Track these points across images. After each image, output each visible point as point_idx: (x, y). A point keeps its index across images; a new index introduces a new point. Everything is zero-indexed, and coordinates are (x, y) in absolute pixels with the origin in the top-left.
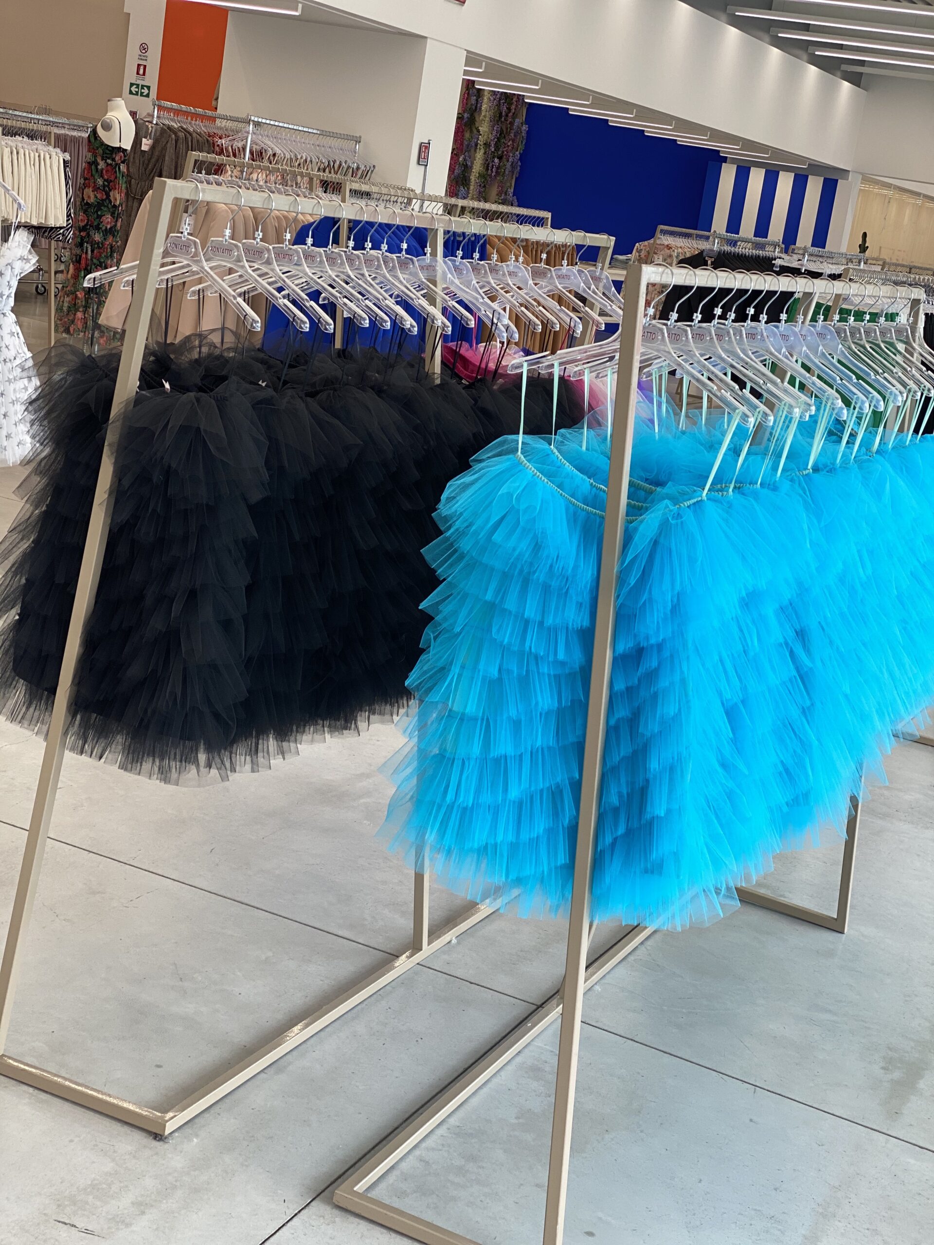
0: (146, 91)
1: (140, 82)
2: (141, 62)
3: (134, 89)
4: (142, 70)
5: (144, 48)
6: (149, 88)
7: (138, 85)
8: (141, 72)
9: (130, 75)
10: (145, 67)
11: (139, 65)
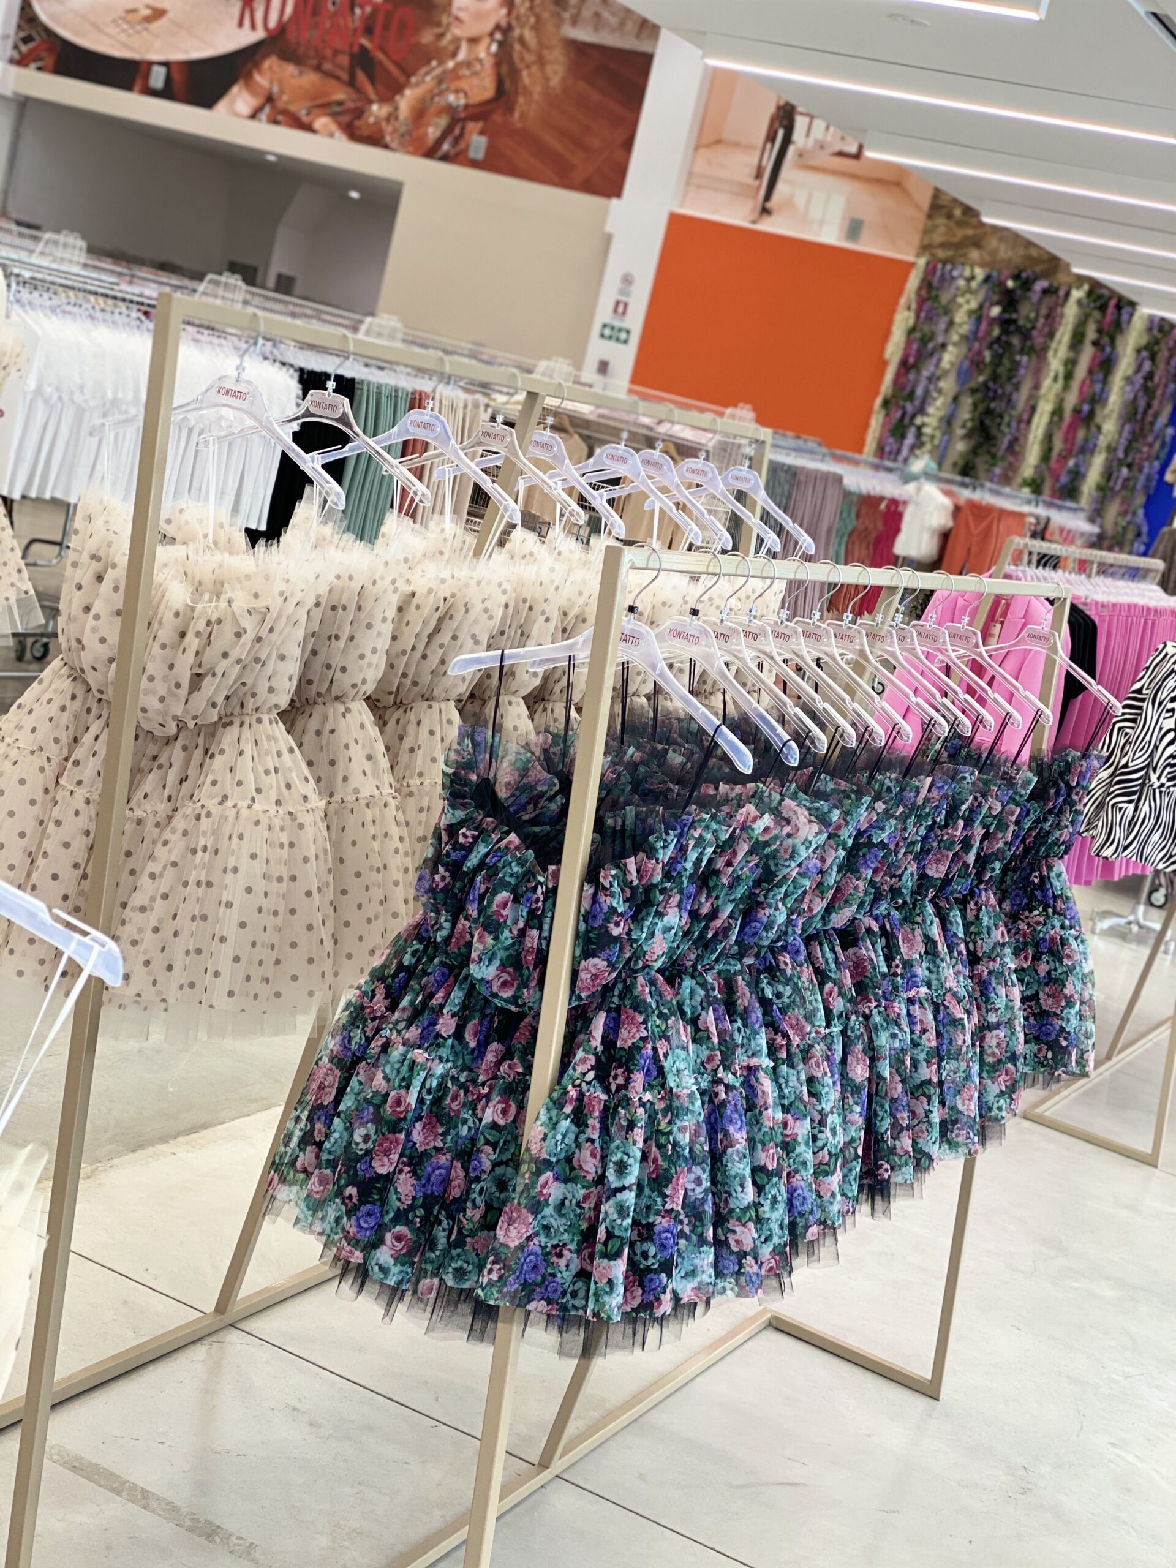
0: (623, 336)
1: (618, 324)
2: (623, 298)
3: (607, 332)
5: (627, 280)
6: (628, 332)
7: (613, 328)
8: (621, 309)
9: (604, 313)
10: (626, 305)
11: (618, 303)
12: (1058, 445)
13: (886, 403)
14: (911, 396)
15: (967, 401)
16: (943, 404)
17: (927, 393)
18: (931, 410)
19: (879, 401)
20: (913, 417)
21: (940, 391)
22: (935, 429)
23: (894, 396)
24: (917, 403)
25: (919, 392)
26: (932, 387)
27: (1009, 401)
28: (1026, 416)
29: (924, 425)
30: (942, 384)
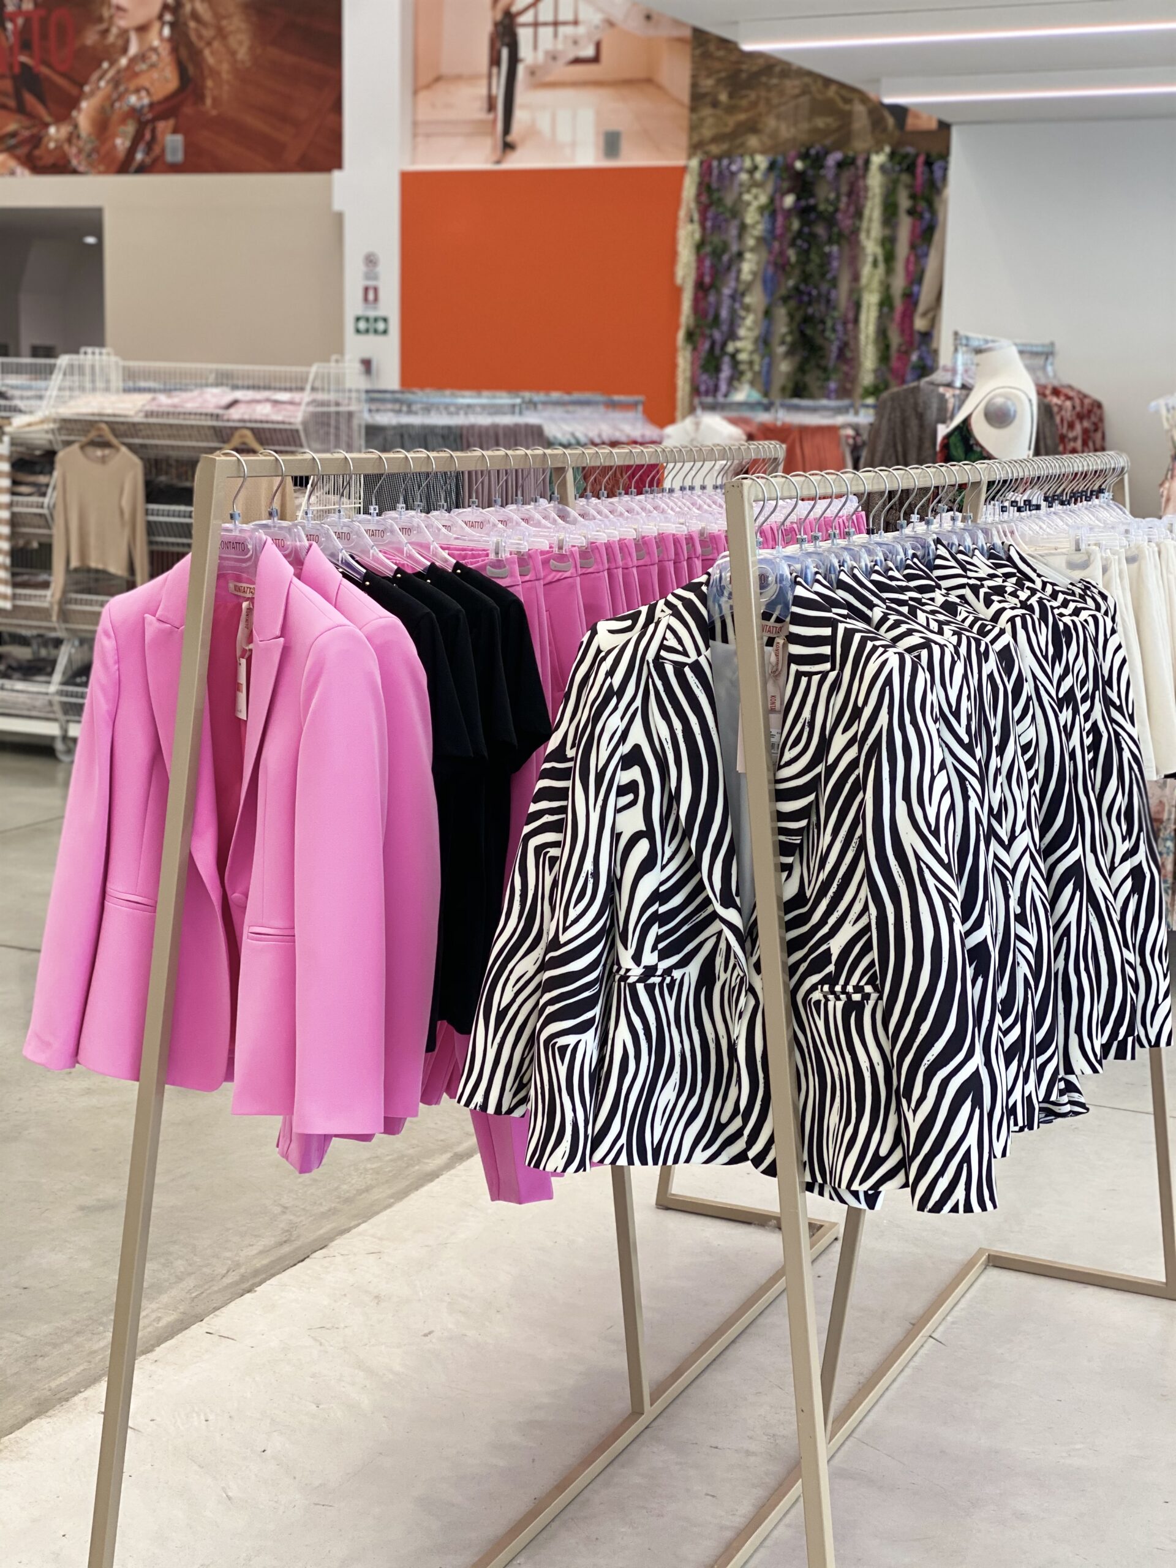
0: (381, 326)
1: (372, 314)
2: (371, 283)
3: (362, 325)
4: (370, 295)
5: (371, 261)
6: (385, 320)
7: (367, 320)
8: (371, 296)
9: (353, 305)
10: (376, 290)
11: (366, 290)
12: (895, 339)
13: (690, 336)
14: (716, 321)
15: (781, 313)
16: (755, 322)
17: (733, 312)
18: (742, 332)
19: (681, 335)
20: (724, 345)
21: (747, 308)
22: (752, 353)
23: (697, 326)
24: (725, 328)
25: (724, 313)
26: (737, 306)
27: (828, 301)
28: (851, 315)
29: (738, 351)
30: (748, 300)
